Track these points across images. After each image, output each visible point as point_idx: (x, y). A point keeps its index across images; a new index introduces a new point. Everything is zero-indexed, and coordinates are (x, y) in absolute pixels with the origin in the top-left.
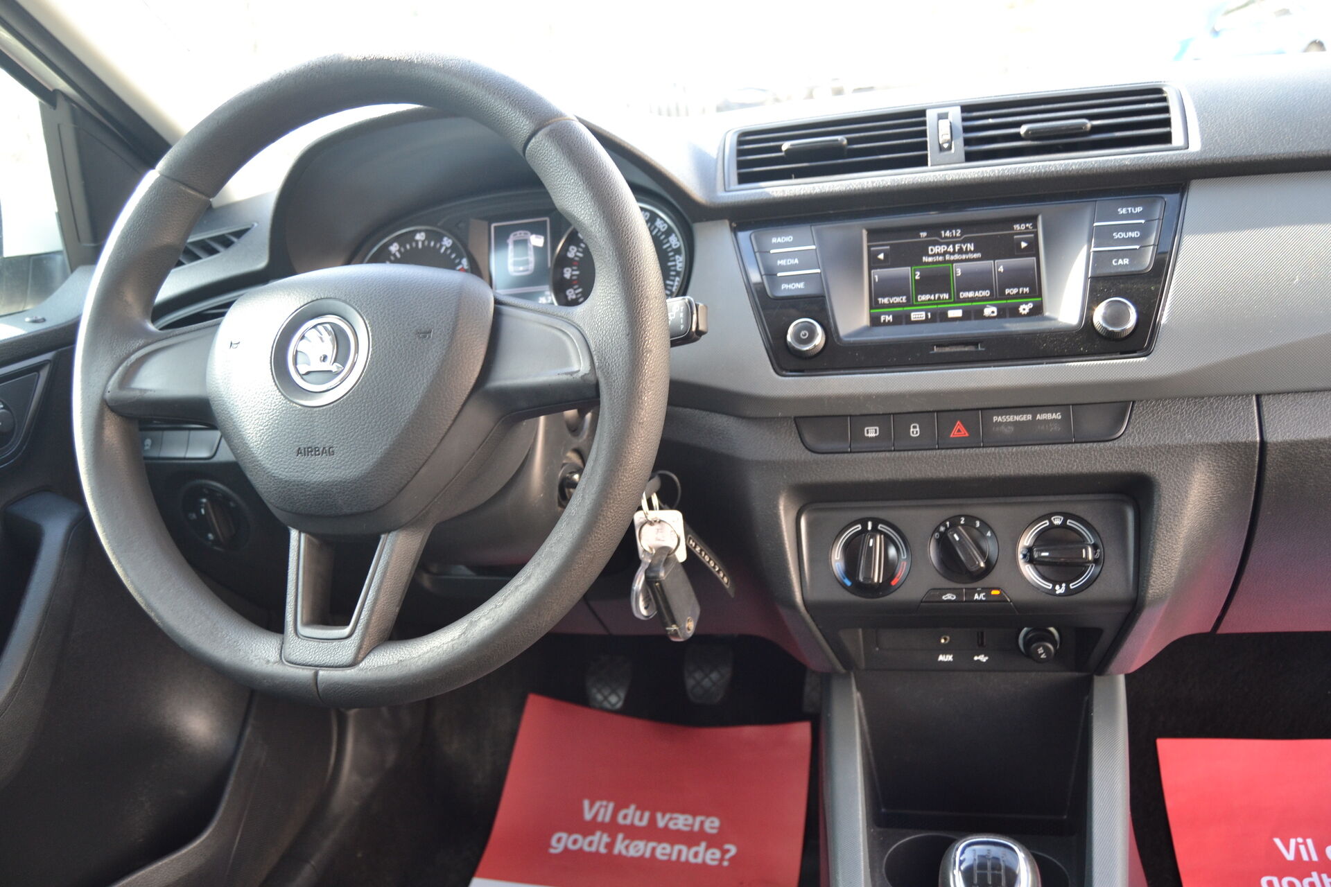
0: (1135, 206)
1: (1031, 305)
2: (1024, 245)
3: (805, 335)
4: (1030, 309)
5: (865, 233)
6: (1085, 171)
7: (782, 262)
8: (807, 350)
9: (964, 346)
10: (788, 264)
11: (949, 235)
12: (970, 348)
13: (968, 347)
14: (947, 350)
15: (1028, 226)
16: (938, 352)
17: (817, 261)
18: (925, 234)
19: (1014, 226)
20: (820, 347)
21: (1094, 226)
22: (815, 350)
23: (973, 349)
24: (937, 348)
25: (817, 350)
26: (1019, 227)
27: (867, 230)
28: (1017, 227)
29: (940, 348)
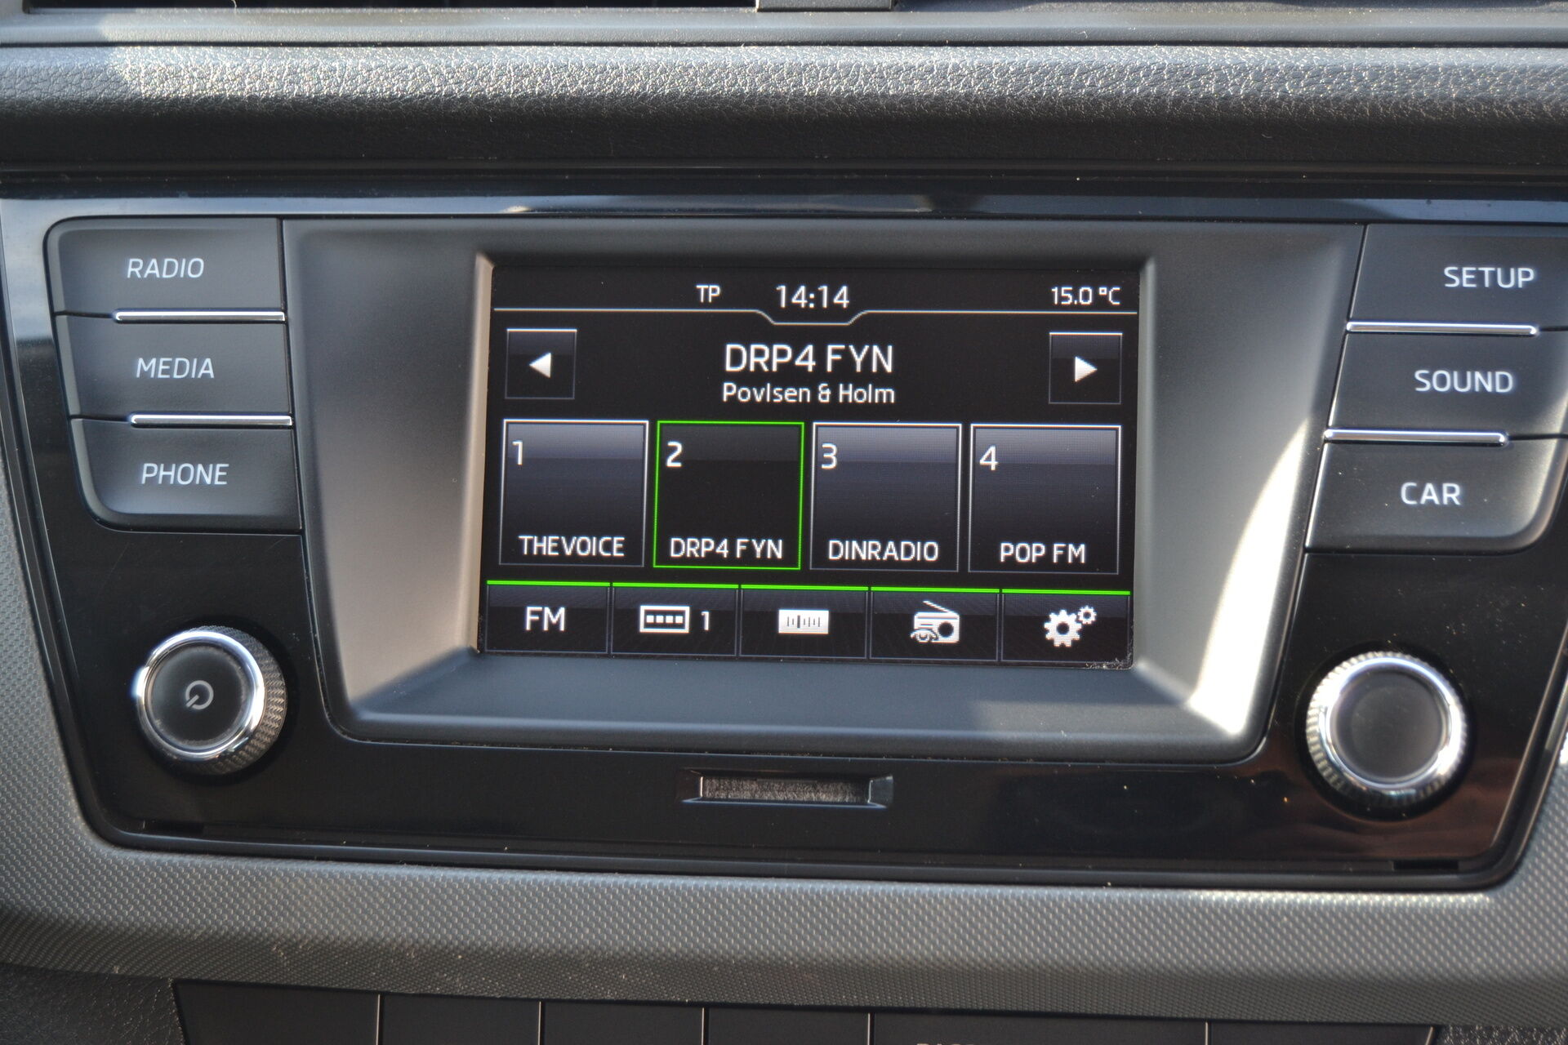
0: (1508, 262)
1: (1088, 615)
3: (200, 692)
4: (1085, 631)
5: (484, 269)
6: (1332, 111)
7: (151, 367)
8: (206, 763)
9: (814, 787)
10: (176, 376)
11: (806, 301)
12: (836, 793)
13: (828, 787)
14: (747, 795)
15: (1105, 293)
16: (712, 799)
17: (288, 377)
18: (714, 291)
19: (1053, 290)
20: (262, 744)
21: (1347, 332)
22: (240, 756)
23: (847, 800)
24: (712, 785)
25: (244, 754)
26: (1070, 296)
27: (492, 256)
28: (1063, 294)
29: (720, 785)
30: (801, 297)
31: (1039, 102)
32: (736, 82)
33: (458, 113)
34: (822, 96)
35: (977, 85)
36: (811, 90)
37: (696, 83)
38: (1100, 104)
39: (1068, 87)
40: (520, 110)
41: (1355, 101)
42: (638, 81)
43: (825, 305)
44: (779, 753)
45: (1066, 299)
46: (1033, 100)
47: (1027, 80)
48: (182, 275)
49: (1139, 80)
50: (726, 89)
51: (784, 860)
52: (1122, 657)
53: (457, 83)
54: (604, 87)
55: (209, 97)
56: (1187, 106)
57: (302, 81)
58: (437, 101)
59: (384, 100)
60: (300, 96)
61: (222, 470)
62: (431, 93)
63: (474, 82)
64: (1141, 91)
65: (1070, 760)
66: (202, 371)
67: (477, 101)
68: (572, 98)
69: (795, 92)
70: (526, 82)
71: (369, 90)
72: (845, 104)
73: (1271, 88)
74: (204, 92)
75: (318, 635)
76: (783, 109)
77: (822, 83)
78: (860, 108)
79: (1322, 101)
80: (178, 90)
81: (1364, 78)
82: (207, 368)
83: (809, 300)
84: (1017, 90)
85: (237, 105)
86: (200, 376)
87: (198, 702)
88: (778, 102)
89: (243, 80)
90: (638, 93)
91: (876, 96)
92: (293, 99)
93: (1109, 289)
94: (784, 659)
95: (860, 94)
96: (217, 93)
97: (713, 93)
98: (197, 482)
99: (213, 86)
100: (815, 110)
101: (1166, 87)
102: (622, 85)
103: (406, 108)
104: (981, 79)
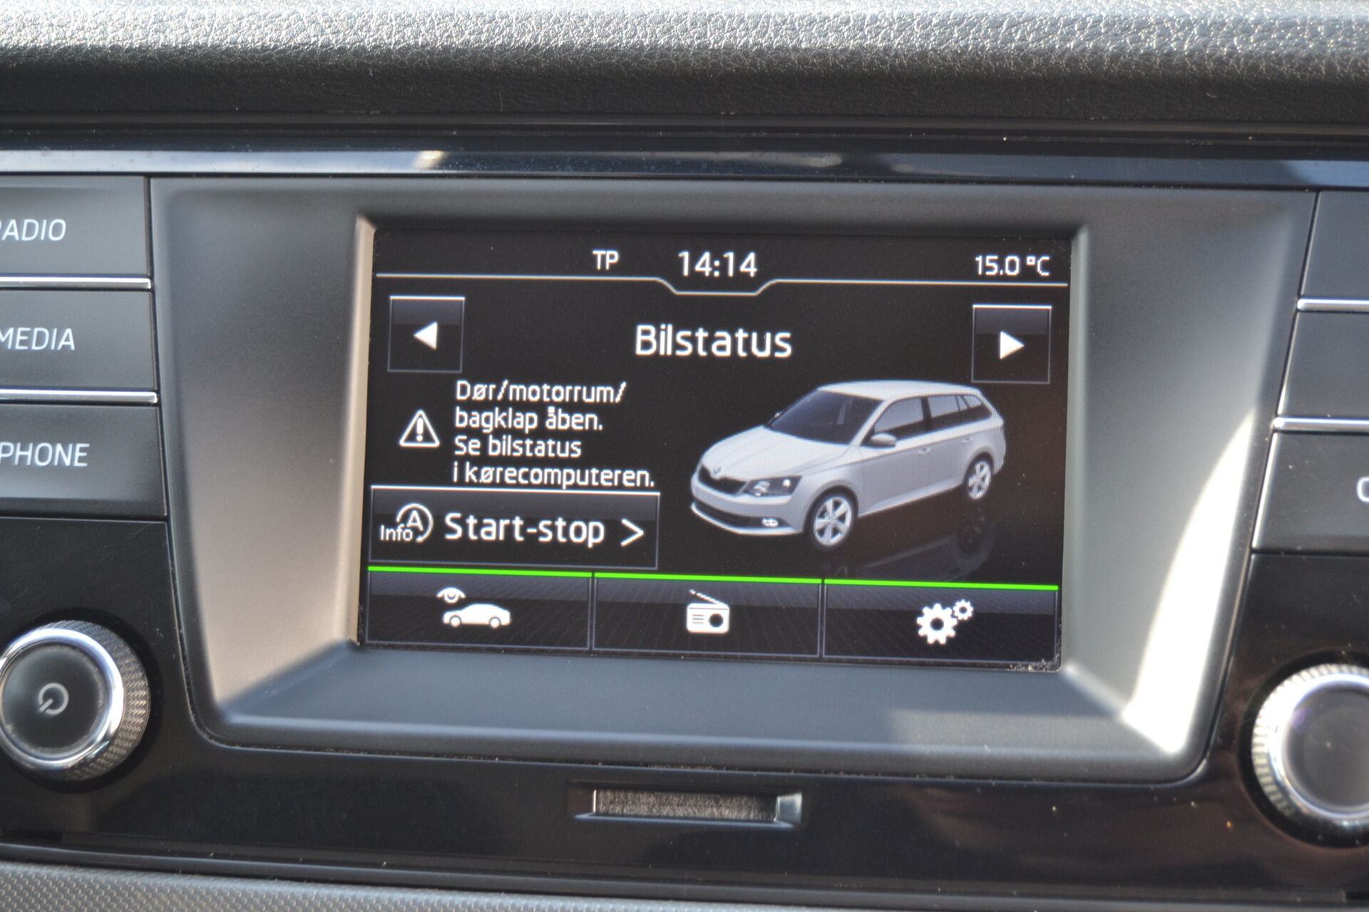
2: (1008, 345)
3: (54, 700)
5: (365, 234)
6: (1284, 69)
7: (8, 337)
8: (61, 771)
9: (717, 801)
10: (34, 347)
11: (710, 269)
12: (740, 808)
13: (731, 802)
14: (643, 810)
15: (1033, 263)
16: (606, 814)
17: (154, 350)
18: (612, 257)
19: (977, 259)
20: (122, 749)
21: (1298, 310)
22: (99, 764)
23: (752, 816)
24: (606, 798)
25: (103, 761)
26: (995, 266)
27: (373, 219)
28: (988, 264)
29: (615, 798)
30: (705, 264)
31: (964, 57)
32: (635, 34)
33: (336, 66)
34: (729, 49)
35: (897, 38)
36: (716, 42)
37: (592, 35)
38: (1031, 60)
39: (996, 41)
40: (402, 63)
41: (1309, 59)
42: (529, 31)
43: (731, 273)
44: (678, 765)
45: (991, 269)
46: (958, 55)
47: (951, 33)
48: (42, 238)
49: (1074, 33)
50: (624, 42)
51: (683, 881)
52: (1049, 657)
53: (334, 33)
54: (492, 38)
55: (69, 47)
56: (1126, 63)
57: (168, 30)
58: (313, 52)
59: (255, 50)
60: (165, 46)
61: (82, 450)
62: (307, 43)
63: (352, 32)
64: (1076, 46)
65: (994, 778)
66: (63, 343)
67: (356, 53)
68: (458, 50)
69: (699, 45)
70: (408, 32)
71: (239, 40)
72: (753, 58)
73: (1218, 43)
74: (64, 41)
75: (183, 631)
76: (686, 63)
77: (728, 34)
78: (770, 63)
79: (1274, 58)
80: (36, 39)
81: (1320, 33)
82: (67, 339)
83: (714, 268)
84: (941, 44)
85: (99, 55)
86: (59, 347)
87: (53, 707)
88: (680, 56)
89: (105, 29)
90: (530, 45)
91: (787, 49)
92: (159, 49)
93: (1038, 257)
94: (684, 655)
95: (769, 47)
96: (78, 43)
97: (610, 45)
98: (56, 463)
99: (73, 34)
100: (721, 64)
101: (1103, 41)
102: (512, 36)
103: (280, 60)
104: (901, 31)
